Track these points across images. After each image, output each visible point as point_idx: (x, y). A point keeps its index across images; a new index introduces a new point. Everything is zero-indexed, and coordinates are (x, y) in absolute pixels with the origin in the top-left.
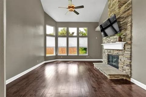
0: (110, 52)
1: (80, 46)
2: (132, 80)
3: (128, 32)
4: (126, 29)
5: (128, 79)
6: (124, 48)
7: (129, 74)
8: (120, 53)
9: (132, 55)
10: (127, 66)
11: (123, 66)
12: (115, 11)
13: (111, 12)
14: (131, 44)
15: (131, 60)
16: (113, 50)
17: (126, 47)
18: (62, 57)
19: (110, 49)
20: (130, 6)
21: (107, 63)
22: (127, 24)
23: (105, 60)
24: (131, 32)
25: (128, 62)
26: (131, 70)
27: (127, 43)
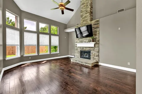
0: (83, 49)
1: (52, 44)
2: (100, 64)
3: (97, 37)
4: (96, 35)
5: (97, 64)
6: (95, 46)
7: (98, 61)
8: (92, 49)
9: (100, 50)
10: (97, 56)
11: (93, 57)
12: (87, 21)
13: (83, 21)
14: (99, 44)
15: (99, 53)
16: (86, 47)
17: (96, 45)
18: (30, 58)
19: (82, 47)
20: (98, 22)
21: (80, 57)
22: (96, 32)
23: (78, 55)
24: (99, 37)
25: (97, 54)
26: (99, 58)
27: (96, 43)
